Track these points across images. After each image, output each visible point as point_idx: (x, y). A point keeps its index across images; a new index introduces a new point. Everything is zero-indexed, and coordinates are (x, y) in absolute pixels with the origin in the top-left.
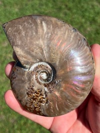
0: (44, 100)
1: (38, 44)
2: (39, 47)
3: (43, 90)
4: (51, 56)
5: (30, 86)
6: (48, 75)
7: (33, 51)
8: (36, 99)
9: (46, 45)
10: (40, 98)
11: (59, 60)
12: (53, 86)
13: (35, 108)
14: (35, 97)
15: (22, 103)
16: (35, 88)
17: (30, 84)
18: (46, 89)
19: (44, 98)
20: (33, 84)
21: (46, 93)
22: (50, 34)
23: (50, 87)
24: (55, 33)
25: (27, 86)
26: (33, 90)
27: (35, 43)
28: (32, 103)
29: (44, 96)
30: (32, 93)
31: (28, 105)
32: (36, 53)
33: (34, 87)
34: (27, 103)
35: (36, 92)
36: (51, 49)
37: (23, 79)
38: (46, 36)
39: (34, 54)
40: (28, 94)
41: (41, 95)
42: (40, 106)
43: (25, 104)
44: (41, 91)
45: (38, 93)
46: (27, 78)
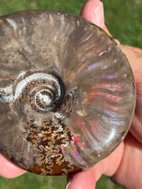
0: (63, 136)
1: (12, 48)
2: (16, 52)
3: (53, 119)
4: (41, 57)
5: (28, 123)
6: (53, 95)
7: (7, 62)
8: (48, 141)
9: (25, 44)
10: (54, 135)
11: (57, 58)
12: (67, 104)
13: (54, 160)
14: (44, 139)
15: (26, 162)
16: (38, 123)
17: (25, 120)
18: (58, 115)
19: (62, 133)
20: (32, 117)
21: (60, 121)
22: (25, 28)
23: (64, 108)
24: (33, 23)
25: (21, 126)
26: (36, 128)
27: (5, 49)
28: (44, 153)
29: (61, 129)
30: (36, 133)
31: (39, 162)
32: (14, 62)
33: (35, 122)
34: (35, 159)
35: (42, 129)
36: (37, 46)
37: (9, 118)
38: (20, 33)
39: (10, 64)
40: (29, 139)
41: (53, 129)
42: (61, 152)
43: (31, 162)
44: (51, 122)
45: (47, 129)
46: (16, 113)
